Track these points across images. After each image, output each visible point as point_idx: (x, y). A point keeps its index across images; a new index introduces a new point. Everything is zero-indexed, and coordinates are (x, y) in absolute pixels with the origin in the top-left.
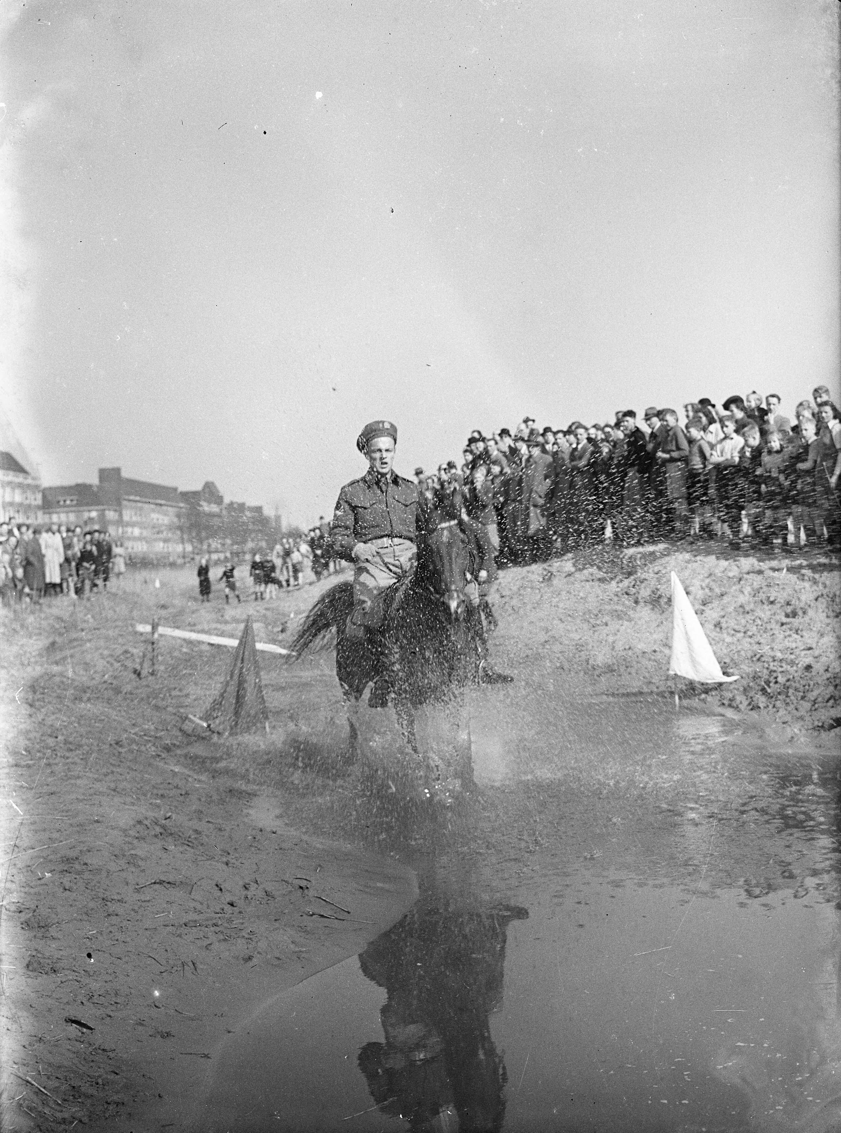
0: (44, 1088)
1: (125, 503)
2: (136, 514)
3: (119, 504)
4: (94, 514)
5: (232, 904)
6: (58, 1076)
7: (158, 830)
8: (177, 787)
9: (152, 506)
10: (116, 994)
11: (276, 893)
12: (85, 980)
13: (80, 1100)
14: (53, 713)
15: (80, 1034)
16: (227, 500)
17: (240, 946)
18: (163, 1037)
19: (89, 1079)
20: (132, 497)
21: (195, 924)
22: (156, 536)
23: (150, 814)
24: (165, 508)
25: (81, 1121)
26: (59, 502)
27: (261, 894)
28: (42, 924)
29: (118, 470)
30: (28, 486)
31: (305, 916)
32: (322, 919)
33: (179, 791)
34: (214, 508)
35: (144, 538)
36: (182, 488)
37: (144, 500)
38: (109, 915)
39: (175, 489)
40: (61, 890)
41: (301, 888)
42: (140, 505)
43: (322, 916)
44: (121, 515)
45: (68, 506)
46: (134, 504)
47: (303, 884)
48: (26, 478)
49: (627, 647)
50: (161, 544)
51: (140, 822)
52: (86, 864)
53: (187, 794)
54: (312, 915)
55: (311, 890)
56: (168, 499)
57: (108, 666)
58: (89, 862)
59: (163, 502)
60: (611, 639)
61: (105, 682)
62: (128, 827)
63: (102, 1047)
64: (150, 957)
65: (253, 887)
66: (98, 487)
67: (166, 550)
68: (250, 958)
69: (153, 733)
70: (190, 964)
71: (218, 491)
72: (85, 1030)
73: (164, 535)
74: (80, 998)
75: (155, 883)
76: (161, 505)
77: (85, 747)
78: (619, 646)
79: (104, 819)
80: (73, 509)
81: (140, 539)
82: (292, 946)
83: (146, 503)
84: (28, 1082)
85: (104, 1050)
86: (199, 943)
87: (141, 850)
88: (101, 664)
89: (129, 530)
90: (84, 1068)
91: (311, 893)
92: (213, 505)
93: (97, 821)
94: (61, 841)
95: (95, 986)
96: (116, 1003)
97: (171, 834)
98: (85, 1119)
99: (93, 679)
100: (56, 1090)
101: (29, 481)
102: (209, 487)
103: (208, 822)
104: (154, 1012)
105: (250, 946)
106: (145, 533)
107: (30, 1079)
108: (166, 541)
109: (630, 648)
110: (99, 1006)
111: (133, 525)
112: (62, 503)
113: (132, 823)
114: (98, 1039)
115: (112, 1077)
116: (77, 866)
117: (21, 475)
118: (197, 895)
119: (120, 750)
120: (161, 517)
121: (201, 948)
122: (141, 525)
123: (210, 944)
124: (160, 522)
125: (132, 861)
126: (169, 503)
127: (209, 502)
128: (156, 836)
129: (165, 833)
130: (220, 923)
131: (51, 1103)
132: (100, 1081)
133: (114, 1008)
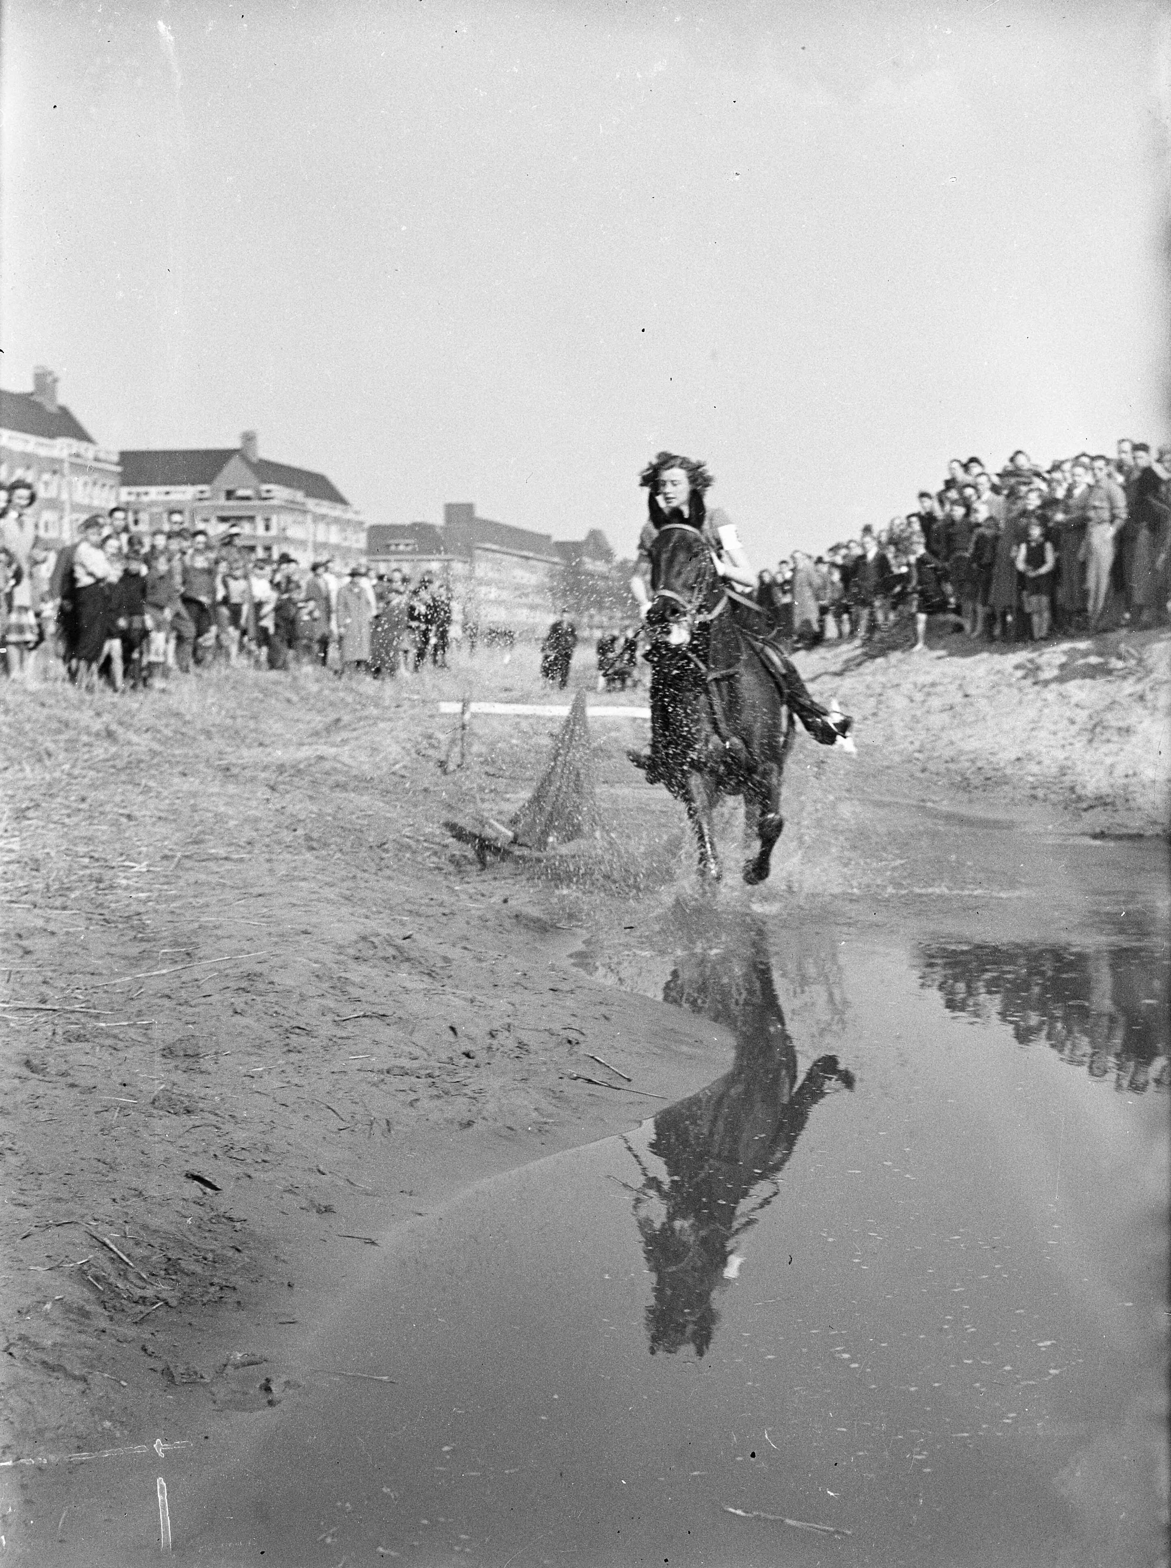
0: (128, 1256)
1: (479, 552)
2: (492, 569)
3: (471, 555)
4: (435, 566)
5: (468, 1055)
6: (152, 1242)
7: (391, 951)
8: (441, 905)
9: (515, 559)
10: (267, 1150)
11: (533, 1046)
12: (228, 1127)
13: (174, 1277)
14: (301, 801)
15: (200, 1194)
16: (618, 558)
17: (459, 1107)
18: (319, 1211)
19: (196, 1252)
20: (488, 545)
21: (405, 1073)
22: (519, 600)
23: (384, 931)
24: (532, 563)
25: (167, 1303)
26: (388, 546)
27: (511, 1043)
28: (190, 1052)
29: (470, 507)
30: (348, 522)
31: (566, 1080)
32: (591, 1086)
33: (442, 910)
34: (600, 566)
35: (504, 601)
36: (558, 537)
37: (504, 549)
38: (289, 1051)
39: (548, 537)
40: (230, 1012)
41: (570, 1042)
42: (498, 556)
43: (590, 1081)
44: (472, 570)
45: (402, 553)
46: (490, 555)
47: (572, 1035)
48: (345, 511)
49: (1131, 772)
50: (525, 611)
51: (364, 938)
52: (272, 983)
53: (453, 914)
54: (575, 1079)
55: (583, 1046)
56: (538, 551)
57: (403, 752)
58: (276, 979)
59: (531, 555)
60: (1109, 761)
61: (394, 773)
62: (346, 943)
63: (227, 1215)
64: (329, 1108)
65: (502, 1036)
66: (442, 528)
67: (531, 620)
68: (470, 1124)
69: (437, 840)
70: (383, 1124)
71: (606, 543)
72: (208, 1190)
73: (529, 600)
74: (212, 1150)
75: (364, 1016)
76: (527, 558)
77: (333, 846)
78: (1120, 771)
79: (315, 930)
80: (409, 557)
81: (499, 602)
82: (534, 1114)
83: (507, 554)
84: (105, 1244)
85: (230, 1219)
86: (401, 1096)
87: (357, 973)
88: (394, 750)
89: (483, 589)
90: (192, 1238)
91: (582, 1050)
92: (598, 563)
93: (305, 932)
94: (249, 953)
95: (240, 1136)
96: (264, 1161)
97: (408, 960)
98: (174, 1302)
99: (379, 768)
100: (144, 1260)
101: (350, 515)
102: (595, 539)
103: (465, 948)
104: (313, 1179)
105: (474, 1109)
106: (505, 595)
107: (108, 1242)
108: (533, 607)
109: (1135, 774)
110: (238, 1163)
111: (488, 584)
112: (393, 548)
113: (354, 937)
114: (223, 1203)
115: (230, 1253)
116: (261, 986)
117: (340, 506)
118: (418, 1037)
119: (384, 855)
120: (527, 575)
121: (403, 1103)
122: (500, 585)
123: (417, 1100)
124: (524, 581)
125: (340, 986)
126: (538, 556)
127: (595, 559)
128: (385, 959)
129: (402, 957)
130: (437, 1073)
131: (131, 1277)
132: (210, 1256)
133: (259, 1167)
